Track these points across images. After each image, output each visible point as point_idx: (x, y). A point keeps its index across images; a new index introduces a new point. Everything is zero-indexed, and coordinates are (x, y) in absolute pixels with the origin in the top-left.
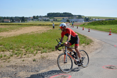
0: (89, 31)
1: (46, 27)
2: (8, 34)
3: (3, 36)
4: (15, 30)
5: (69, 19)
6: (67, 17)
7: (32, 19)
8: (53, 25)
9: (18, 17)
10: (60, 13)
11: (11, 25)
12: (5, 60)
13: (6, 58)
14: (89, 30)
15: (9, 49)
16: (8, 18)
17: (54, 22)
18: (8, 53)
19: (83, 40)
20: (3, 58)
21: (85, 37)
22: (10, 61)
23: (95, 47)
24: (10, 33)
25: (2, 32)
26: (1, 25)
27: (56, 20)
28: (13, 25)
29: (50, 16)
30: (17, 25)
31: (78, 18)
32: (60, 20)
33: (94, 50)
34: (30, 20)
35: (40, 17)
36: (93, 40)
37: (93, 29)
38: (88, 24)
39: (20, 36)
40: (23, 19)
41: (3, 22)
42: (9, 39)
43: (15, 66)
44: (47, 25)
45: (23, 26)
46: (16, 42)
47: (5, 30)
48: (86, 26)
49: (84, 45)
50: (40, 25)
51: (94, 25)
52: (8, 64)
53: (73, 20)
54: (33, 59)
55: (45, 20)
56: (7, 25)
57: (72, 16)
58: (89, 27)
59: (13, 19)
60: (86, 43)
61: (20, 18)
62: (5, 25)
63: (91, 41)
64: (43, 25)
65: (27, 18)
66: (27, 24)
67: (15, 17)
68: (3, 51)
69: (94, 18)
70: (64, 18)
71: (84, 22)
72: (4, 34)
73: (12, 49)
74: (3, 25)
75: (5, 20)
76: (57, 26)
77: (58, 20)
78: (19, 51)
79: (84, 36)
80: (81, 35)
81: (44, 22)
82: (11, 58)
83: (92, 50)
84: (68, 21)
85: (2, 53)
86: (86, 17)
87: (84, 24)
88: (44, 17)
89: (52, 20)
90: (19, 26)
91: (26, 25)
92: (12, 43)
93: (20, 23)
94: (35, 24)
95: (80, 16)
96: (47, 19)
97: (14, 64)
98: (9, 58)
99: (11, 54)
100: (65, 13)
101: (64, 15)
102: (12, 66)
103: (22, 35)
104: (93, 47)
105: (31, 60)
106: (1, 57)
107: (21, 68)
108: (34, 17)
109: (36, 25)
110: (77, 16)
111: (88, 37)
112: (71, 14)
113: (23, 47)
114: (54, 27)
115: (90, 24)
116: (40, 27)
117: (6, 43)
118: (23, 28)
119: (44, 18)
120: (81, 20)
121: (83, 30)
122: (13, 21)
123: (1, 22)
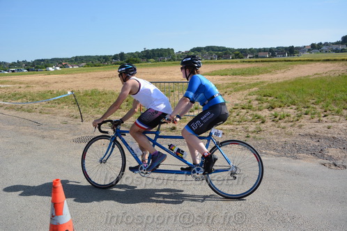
1: (341, 63)
7: (309, 50)
9: (283, 48)
11: (272, 62)
16: (265, 50)
34: (304, 52)
35: (326, 44)
40: (291, 51)
41: (257, 57)
50: (328, 60)
55: (337, 51)
56: (265, 61)
59: (273, 52)
61: (286, 48)
64: (335, 60)
65: (298, 48)
67: (277, 48)
75: (260, 54)
81: (334, 53)
88: (333, 44)
90: (286, 62)
91: (300, 60)
93: (287, 58)
94: (317, 59)
96: (341, 47)
108: (313, 46)
109: (319, 61)
116: (328, 64)
119: (334, 47)
122: (273, 55)
123: (253, 57)
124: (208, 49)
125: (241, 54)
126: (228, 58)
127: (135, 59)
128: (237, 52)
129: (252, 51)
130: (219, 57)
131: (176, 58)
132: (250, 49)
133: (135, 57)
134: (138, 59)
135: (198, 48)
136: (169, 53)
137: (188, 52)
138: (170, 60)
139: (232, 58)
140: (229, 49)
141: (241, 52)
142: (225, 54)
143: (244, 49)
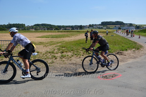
0: (139, 38)
2: (69, 39)
3: (66, 40)
4: (75, 36)
5: (120, 27)
6: (119, 25)
7: (88, 27)
8: (107, 32)
9: (77, 26)
10: (112, 22)
11: (71, 32)
12: (68, 59)
13: (68, 57)
14: (140, 36)
15: (70, 51)
16: (69, 26)
17: (107, 29)
18: (70, 54)
19: (134, 45)
20: (66, 57)
21: (136, 43)
22: (71, 60)
23: (145, 52)
24: (71, 38)
25: (65, 37)
26: (65, 32)
27: (109, 27)
28: (73, 32)
29: (104, 24)
30: (76, 32)
31: (129, 26)
32: (112, 27)
33: (144, 55)
34: (86, 28)
35: (95, 25)
36: (143, 46)
37: (144, 36)
38: (139, 31)
39: (78, 41)
40: (81, 27)
41: (66, 29)
42: (70, 43)
43: (75, 64)
44: (101, 32)
45: (81, 32)
46: (75, 45)
47: (68, 36)
48: (137, 33)
49: (134, 50)
51: (144, 32)
52: (70, 62)
53: (124, 28)
54: (89, 59)
55: (99, 28)
56: (69, 32)
57: (124, 24)
58: (139, 34)
59: (73, 28)
60: (136, 48)
61: (79, 26)
62: (67, 32)
63: (141, 47)
65: (84, 26)
66: (84, 31)
67: (75, 26)
68: (66, 52)
69: (145, 26)
70: (116, 26)
71: (134, 29)
72: (67, 39)
73: (73, 51)
74: (66, 32)
75: (67, 28)
76: (110, 33)
77: (110, 28)
78: (78, 53)
79: (134, 42)
80: (132, 41)
82: (72, 57)
83: (142, 54)
84: (120, 29)
85: (65, 53)
86: (137, 25)
87: (134, 32)
88: (98, 25)
89: (105, 27)
90: (78, 32)
92: (72, 46)
93: (79, 30)
95: (131, 24)
96: (101, 27)
97: (74, 62)
98: (71, 57)
99: (72, 54)
100: (117, 22)
101: (116, 23)
102: (73, 64)
103: (80, 40)
104: (142, 52)
105: (88, 60)
106: (65, 56)
107: (79, 66)
108: (90, 25)
110: (129, 24)
111: (138, 43)
112: (122, 22)
113: (81, 49)
114: (107, 34)
115: (141, 31)
117: (68, 46)
118: (81, 35)
119: (99, 26)
120: (132, 27)
121: (134, 36)
122: (73, 29)
123: (64, 30)
124: (43, 25)
125: (58, 28)
126: (52, 30)
127: (3, 28)
128: (57, 27)
129: (63, 27)
130: (48, 29)
131: (26, 29)
132: (63, 26)
133: (3, 27)
134: (5, 28)
135: (37, 24)
136: (23, 26)
137: (33, 26)
138: (23, 30)
139: (54, 30)
140: (53, 25)
141: (59, 27)
142: (51, 28)
143: (60, 26)
